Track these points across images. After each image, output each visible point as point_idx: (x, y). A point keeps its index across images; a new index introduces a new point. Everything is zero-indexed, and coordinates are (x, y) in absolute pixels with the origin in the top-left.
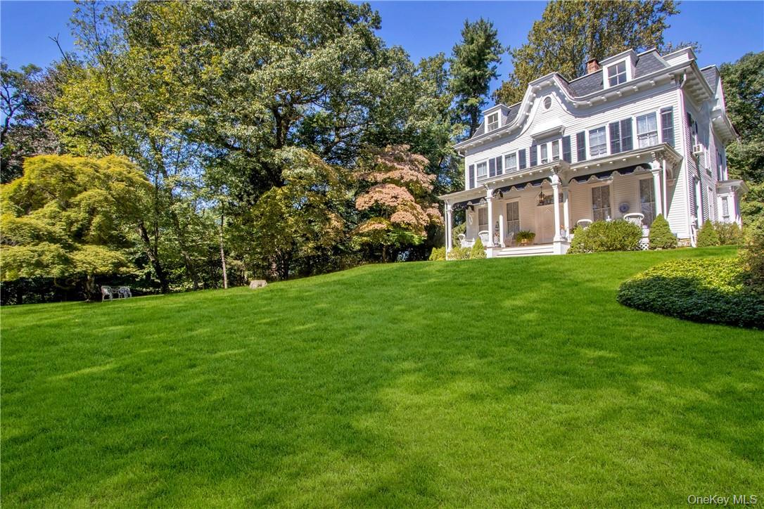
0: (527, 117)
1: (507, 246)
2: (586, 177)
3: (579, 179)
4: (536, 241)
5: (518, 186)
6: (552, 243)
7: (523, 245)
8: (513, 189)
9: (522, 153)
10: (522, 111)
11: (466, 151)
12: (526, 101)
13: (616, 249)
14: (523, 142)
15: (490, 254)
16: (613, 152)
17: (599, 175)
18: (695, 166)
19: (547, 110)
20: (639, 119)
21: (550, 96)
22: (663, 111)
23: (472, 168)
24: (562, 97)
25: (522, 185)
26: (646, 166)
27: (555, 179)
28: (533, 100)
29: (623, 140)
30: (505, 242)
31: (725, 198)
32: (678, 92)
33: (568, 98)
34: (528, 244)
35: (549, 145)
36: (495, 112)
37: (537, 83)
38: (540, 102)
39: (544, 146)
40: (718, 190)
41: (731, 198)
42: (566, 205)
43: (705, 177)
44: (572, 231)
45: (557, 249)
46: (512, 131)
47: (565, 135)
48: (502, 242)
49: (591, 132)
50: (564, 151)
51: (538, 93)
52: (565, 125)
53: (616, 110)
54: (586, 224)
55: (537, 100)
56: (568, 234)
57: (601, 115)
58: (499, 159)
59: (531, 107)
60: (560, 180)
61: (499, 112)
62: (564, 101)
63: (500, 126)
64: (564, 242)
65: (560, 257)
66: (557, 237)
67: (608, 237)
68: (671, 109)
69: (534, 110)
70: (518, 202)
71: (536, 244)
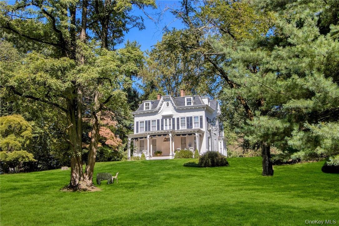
0: (160, 108)
1: (153, 156)
2: (179, 135)
3: (177, 135)
4: (162, 155)
5: (159, 135)
6: (169, 156)
7: (158, 156)
8: (157, 136)
9: (158, 121)
10: (159, 106)
11: (135, 115)
12: (160, 102)
13: (187, 158)
14: (158, 117)
15: (148, 159)
16: (187, 128)
17: (183, 135)
18: (209, 133)
19: (167, 107)
20: (194, 117)
21: (169, 102)
22: (200, 116)
23: (137, 123)
24: (173, 104)
25: (160, 135)
26: (195, 134)
27: (170, 135)
28: (163, 102)
29: (190, 123)
30: (152, 155)
31: (221, 142)
32: (204, 112)
33: (174, 105)
34: (160, 156)
35: (168, 120)
36: (149, 102)
37: (165, 97)
38: (165, 103)
39: (166, 120)
40: (219, 139)
41: (222, 142)
42: (173, 143)
43: (213, 136)
44: (175, 152)
45: (170, 158)
46: (155, 112)
47: (173, 117)
48: (151, 155)
49: (181, 118)
50: (173, 123)
51: (164, 100)
52: (173, 114)
53: (188, 113)
54: (179, 150)
55: (164, 102)
56: (174, 153)
57: (184, 113)
58: (149, 121)
59: (162, 104)
60: (172, 135)
61: (150, 103)
62: (173, 105)
63: (150, 109)
64: (173, 156)
65: (172, 160)
66: (171, 154)
67: (184, 154)
68: (202, 116)
69: (163, 105)
70: (156, 139)
71: (162, 156)
